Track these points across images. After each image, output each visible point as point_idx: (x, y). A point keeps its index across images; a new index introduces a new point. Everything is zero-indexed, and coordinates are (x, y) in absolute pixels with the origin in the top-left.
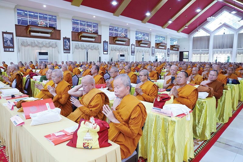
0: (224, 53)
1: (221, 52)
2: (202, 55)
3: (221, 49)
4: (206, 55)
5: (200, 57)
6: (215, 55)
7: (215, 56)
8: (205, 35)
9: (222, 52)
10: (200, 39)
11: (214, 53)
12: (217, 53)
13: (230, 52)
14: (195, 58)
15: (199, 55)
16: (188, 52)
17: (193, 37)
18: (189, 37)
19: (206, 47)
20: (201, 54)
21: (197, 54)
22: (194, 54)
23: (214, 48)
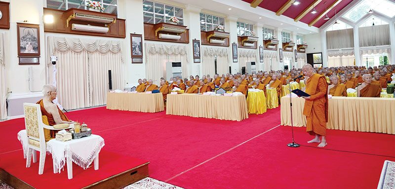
0: (378, 52)
1: (373, 51)
2: (343, 56)
3: (372, 47)
4: (349, 56)
5: (341, 59)
6: (363, 55)
7: (365, 56)
8: (345, 28)
9: (375, 51)
10: (338, 33)
11: (362, 53)
12: (367, 52)
13: (386, 50)
14: (332, 62)
15: (338, 57)
16: (321, 53)
17: (327, 32)
18: (320, 31)
19: (349, 44)
20: (341, 55)
21: (336, 55)
22: (331, 56)
23: (361, 46)
